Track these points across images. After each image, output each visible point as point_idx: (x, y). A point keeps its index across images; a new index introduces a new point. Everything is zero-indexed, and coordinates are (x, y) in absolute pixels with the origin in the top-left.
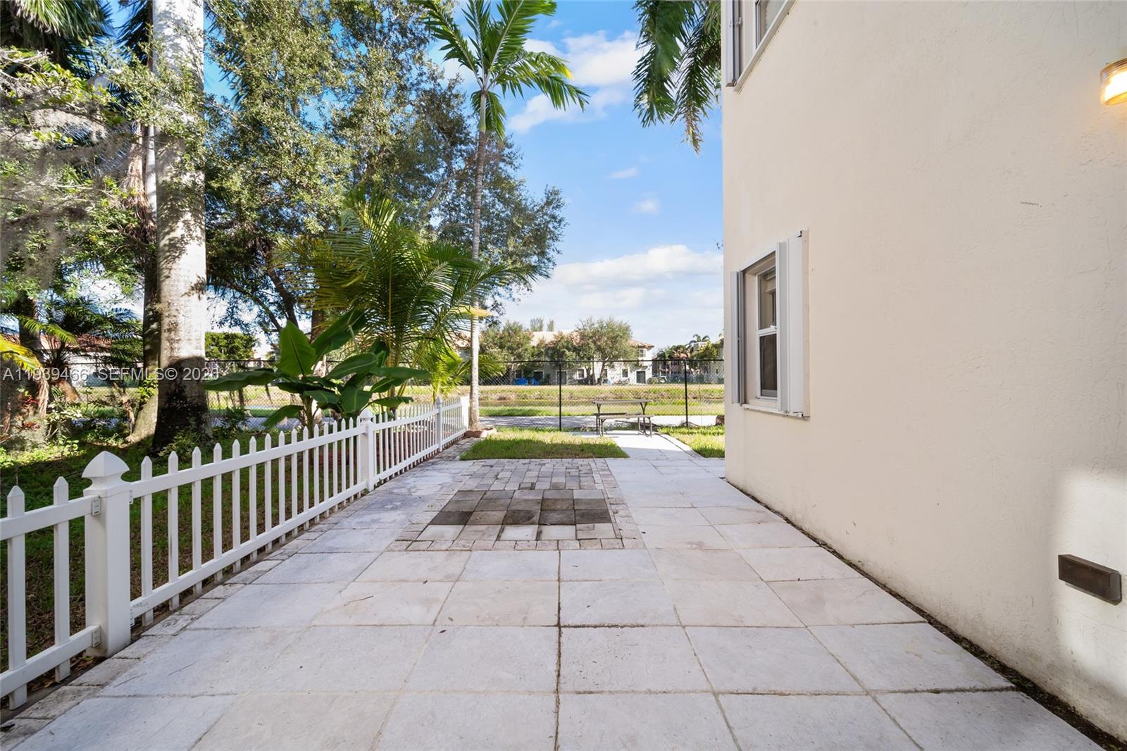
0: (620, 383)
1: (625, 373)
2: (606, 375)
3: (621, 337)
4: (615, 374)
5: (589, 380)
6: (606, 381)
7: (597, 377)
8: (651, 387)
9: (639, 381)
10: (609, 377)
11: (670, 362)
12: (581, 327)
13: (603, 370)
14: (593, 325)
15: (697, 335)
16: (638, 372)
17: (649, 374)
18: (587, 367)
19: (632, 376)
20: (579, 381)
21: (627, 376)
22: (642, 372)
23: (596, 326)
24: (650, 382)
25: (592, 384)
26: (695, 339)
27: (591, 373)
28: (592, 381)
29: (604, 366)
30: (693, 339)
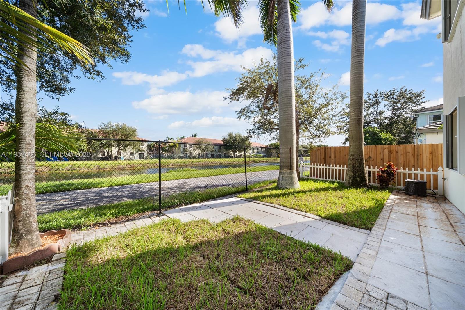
0: (129, 159)
1: (132, 154)
2: (120, 154)
3: (131, 135)
4: (126, 155)
5: (109, 158)
6: (120, 158)
7: (114, 156)
8: (148, 161)
9: (140, 158)
10: (122, 156)
11: (153, 149)
12: (103, 127)
13: (119, 152)
14: (112, 126)
15: (168, 137)
16: (139, 154)
17: (146, 154)
18: (107, 150)
19: (136, 155)
20: (101, 158)
21: (133, 156)
22: (142, 153)
23: (114, 127)
24: (146, 158)
25: (110, 160)
26: (167, 139)
27: (110, 153)
28: (111, 158)
29: (119, 150)
30: (166, 139)
